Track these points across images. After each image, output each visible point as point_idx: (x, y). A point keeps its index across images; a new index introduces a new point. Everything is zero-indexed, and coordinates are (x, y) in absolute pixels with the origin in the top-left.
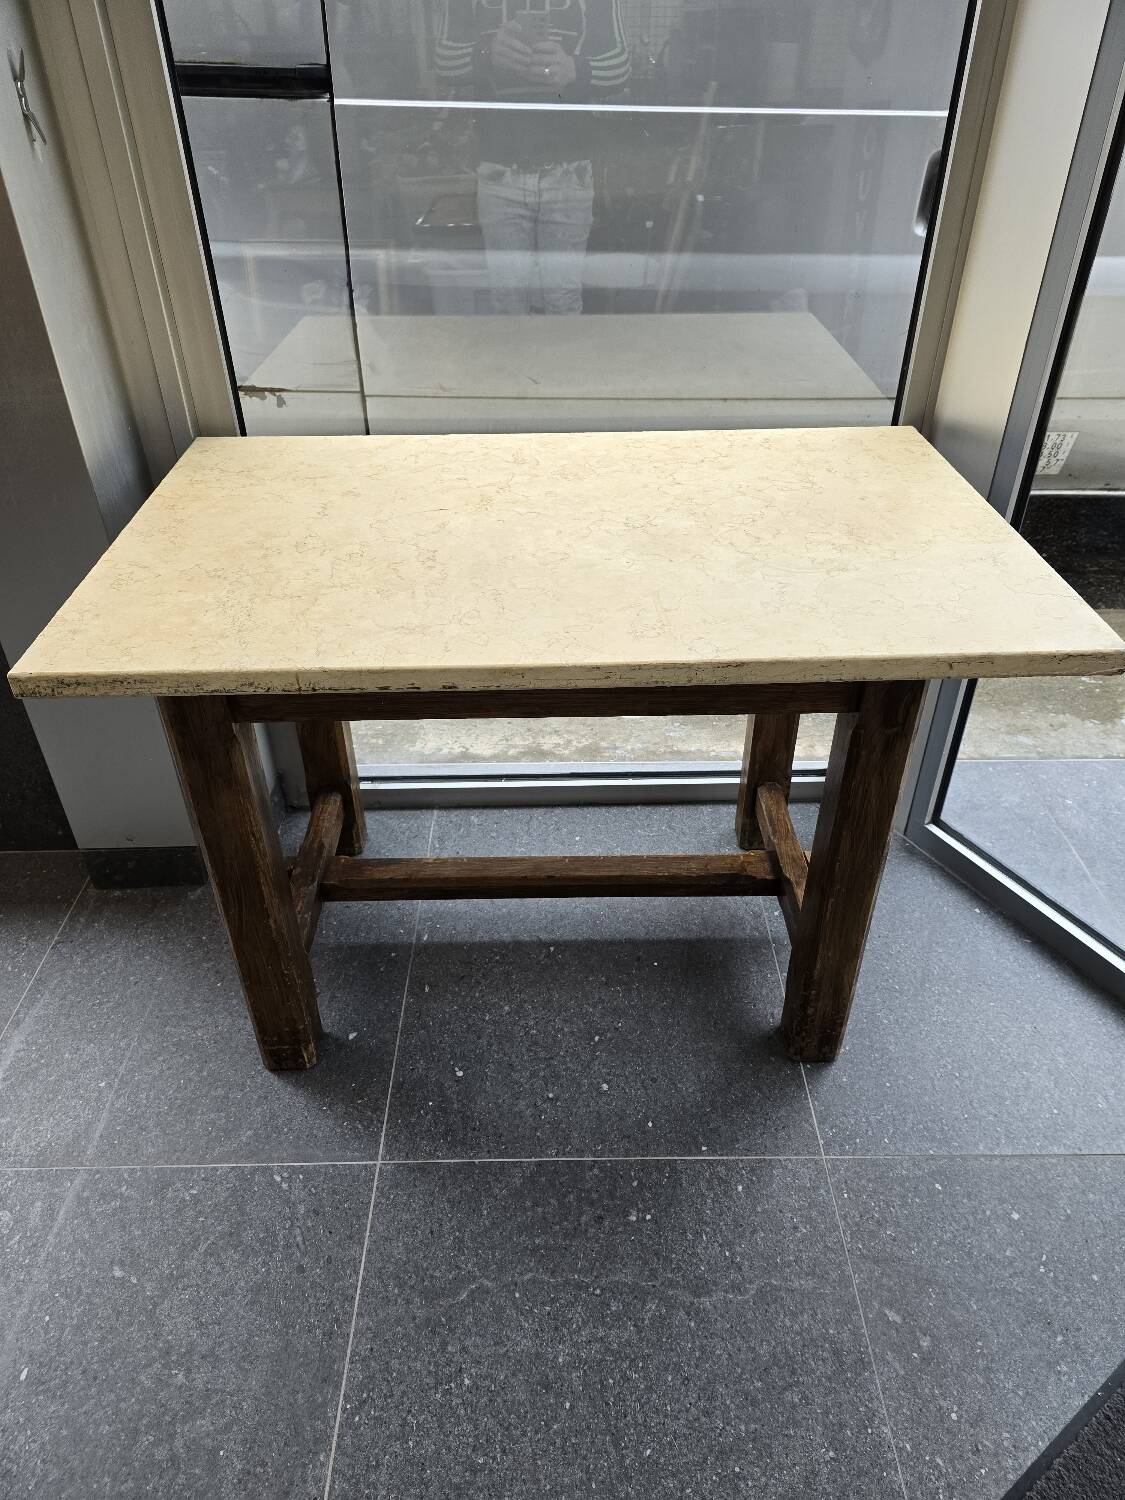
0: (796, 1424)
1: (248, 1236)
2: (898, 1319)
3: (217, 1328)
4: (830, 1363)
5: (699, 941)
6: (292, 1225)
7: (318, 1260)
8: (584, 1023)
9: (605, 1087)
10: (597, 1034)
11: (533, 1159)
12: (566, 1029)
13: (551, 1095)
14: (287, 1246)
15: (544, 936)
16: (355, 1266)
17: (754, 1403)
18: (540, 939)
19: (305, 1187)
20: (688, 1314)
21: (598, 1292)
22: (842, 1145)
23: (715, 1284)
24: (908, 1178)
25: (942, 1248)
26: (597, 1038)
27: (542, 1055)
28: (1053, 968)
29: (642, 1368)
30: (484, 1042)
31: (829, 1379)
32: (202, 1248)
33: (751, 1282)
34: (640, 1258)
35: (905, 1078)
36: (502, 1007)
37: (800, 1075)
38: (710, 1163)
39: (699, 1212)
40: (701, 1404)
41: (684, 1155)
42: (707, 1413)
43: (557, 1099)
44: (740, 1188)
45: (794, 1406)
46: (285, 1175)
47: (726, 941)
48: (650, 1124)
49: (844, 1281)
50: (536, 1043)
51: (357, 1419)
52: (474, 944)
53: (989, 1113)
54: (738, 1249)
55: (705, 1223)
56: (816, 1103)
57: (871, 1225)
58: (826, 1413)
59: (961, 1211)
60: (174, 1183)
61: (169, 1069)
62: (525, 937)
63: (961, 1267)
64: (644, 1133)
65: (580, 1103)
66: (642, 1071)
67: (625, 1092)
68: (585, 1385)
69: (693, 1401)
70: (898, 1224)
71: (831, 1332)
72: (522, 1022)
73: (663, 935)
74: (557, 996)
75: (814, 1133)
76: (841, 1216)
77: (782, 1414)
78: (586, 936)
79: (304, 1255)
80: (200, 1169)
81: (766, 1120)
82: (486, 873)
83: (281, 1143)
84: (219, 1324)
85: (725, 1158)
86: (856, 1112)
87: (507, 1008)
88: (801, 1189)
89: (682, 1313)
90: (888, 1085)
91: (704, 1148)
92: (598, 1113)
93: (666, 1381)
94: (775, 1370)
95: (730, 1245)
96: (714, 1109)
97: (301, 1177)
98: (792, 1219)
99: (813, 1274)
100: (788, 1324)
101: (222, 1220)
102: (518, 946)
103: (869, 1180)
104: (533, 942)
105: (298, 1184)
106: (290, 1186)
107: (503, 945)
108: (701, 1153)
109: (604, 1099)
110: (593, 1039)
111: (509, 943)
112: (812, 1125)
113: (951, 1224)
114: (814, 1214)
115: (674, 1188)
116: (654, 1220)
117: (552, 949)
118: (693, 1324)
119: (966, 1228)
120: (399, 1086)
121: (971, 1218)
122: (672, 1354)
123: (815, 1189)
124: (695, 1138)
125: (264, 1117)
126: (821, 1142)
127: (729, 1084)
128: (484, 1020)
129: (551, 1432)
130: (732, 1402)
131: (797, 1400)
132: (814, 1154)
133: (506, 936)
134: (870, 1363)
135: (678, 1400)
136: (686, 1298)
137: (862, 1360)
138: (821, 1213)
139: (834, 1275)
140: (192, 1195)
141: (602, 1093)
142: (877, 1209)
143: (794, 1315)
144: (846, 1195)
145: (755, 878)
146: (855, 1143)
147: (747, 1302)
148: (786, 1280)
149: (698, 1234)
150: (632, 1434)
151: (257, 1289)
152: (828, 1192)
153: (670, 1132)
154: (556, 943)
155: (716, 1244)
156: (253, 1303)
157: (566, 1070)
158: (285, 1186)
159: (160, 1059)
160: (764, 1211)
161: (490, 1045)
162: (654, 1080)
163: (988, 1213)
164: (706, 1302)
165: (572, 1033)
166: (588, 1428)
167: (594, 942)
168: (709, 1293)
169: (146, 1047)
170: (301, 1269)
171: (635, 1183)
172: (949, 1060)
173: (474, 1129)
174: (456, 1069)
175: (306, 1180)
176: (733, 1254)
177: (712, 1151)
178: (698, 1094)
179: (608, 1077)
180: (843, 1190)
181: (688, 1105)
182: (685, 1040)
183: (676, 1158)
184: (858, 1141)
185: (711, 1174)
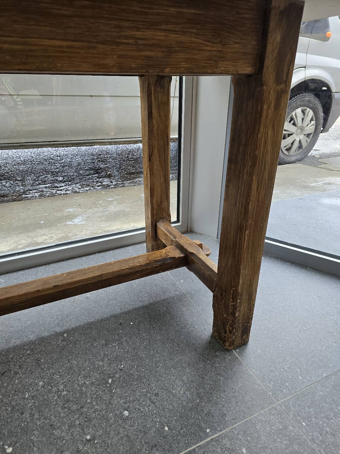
5: (151, 304)
8: (99, 374)
9: (126, 413)
10: (109, 378)
12: (88, 383)
13: (88, 437)
15: (58, 329)
18: (56, 333)
22: (282, 391)
24: (325, 396)
26: (110, 381)
27: (75, 407)
30: (27, 415)
35: (285, 339)
36: (37, 384)
37: (237, 358)
38: (217, 440)
43: (93, 438)
44: (244, 451)
47: (164, 300)
48: (166, 428)
50: (68, 401)
52: (10, 348)
56: (254, 371)
62: (46, 334)
64: (165, 437)
65: (112, 433)
66: (147, 392)
67: (142, 412)
72: (55, 389)
73: (130, 308)
74: (76, 363)
76: (310, 440)
78: (85, 321)
81: (234, 393)
82: (8, 295)
85: (224, 431)
86: (276, 367)
87: (41, 383)
88: (278, 432)
90: (280, 346)
91: (208, 431)
92: (127, 436)
96: (201, 398)
102: (42, 340)
103: (309, 407)
104: (52, 335)
107: (32, 343)
108: (207, 435)
109: (129, 423)
110: (107, 383)
111: (35, 341)
112: (259, 385)
117: (65, 335)
123: (286, 428)
124: (199, 426)
126: (270, 394)
127: (202, 378)
128: (24, 398)
132: (271, 404)
133: (32, 337)
138: (299, 444)
141: (125, 420)
142: (325, 425)
144: (304, 424)
145: (175, 257)
146: (287, 386)
152: (293, 427)
153: (182, 428)
154: (67, 331)
157: (95, 412)
161: (32, 415)
162: (157, 395)
165: (93, 383)
167: (92, 323)
172: (297, 323)
174: (6, 447)
177: (214, 430)
178: (187, 393)
179: (126, 405)
180: (300, 421)
181: (185, 403)
182: (165, 360)
183: (194, 447)
184: (287, 384)
185: (222, 449)
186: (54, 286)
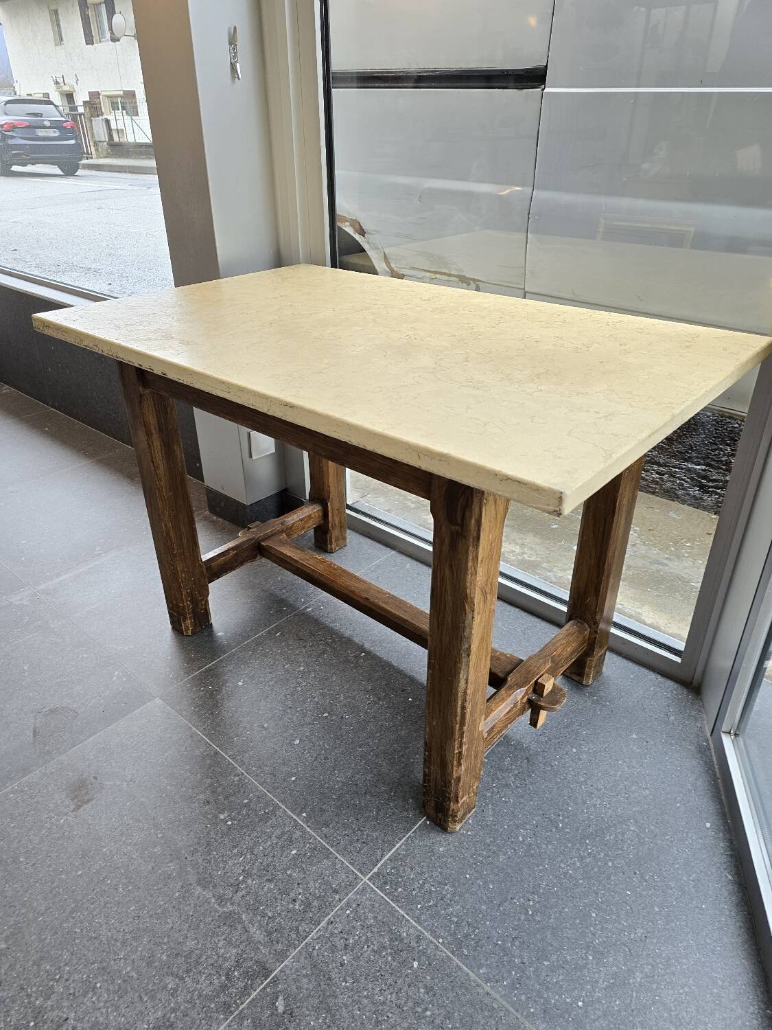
0: (153, 998)
1: (78, 688)
2: (281, 1009)
4: (212, 988)
6: (95, 696)
7: (84, 719)
8: (330, 703)
9: (297, 742)
10: (329, 713)
11: (218, 749)
12: (316, 699)
13: (266, 725)
14: (83, 704)
15: (367, 646)
16: (92, 733)
17: (149, 964)
19: (120, 685)
20: (182, 888)
21: (160, 836)
22: (386, 883)
23: (215, 886)
24: (402, 940)
25: (365, 1001)
26: (326, 715)
27: (288, 702)
29: (129, 890)
31: (200, 996)
32: (59, 680)
33: (232, 904)
34: (199, 838)
35: (486, 883)
36: (300, 666)
37: (415, 824)
38: (297, 825)
39: (256, 844)
40: (128, 936)
41: (287, 808)
42: (124, 943)
43: (266, 729)
44: (294, 852)
45: (165, 988)
46: (121, 674)
48: (293, 779)
49: (281, 956)
50: (293, 695)
53: (521, 957)
54: (249, 881)
55: (252, 853)
56: (403, 847)
57: (340, 943)
58: (174, 1010)
59: (410, 993)
60: (84, 648)
61: (141, 600)
62: (357, 640)
63: (362, 1024)
64: (285, 780)
65: (275, 739)
66: (326, 750)
67: (302, 753)
68: (98, 872)
69: (126, 930)
70: (357, 958)
71: (236, 973)
72: (300, 680)
74: (334, 679)
75: (378, 861)
76: (329, 919)
77: (154, 984)
78: (390, 660)
79: (83, 712)
80: (99, 648)
81: (359, 829)
83: (135, 659)
85: (308, 829)
86: (422, 873)
87: (302, 668)
88: (327, 883)
89: (180, 884)
90: (468, 876)
91: (304, 815)
92: (275, 751)
93: (129, 908)
94: (181, 960)
95: (248, 874)
96: (339, 798)
97: (124, 680)
98: (299, 894)
99: (270, 934)
100: (220, 945)
101: (78, 675)
102: (349, 642)
103: (375, 918)
104: (358, 645)
105: (119, 682)
106: (116, 680)
107: (341, 637)
108: (299, 815)
109: (288, 747)
110: (323, 714)
111: (344, 637)
112: (382, 856)
113: (392, 994)
114: (315, 903)
115: (262, 820)
116: (229, 828)
117: (363, 654)
118: (177, 895)
119: (398, 1006)
120: (210, 669)
121: (410, 1004)
122: (149, 898)
123: (335, 891)
124: (306, 805)
125: (145, 644)
126: (375, 870)
127: (366, 794)
129: (59, 877)
130: (141, 951)
131: (170, 986)
132: (361, 873)
133: (348, 633)
134: (232, 1013)
135: (121, 922)
136: (192, 878)
137: (230, 1006)
138: (320, 908)
139: (279, 947)
141: (291, 743)
142: (357, 937)
143: (230, 943)
144: (348, 912)
146: (396, 890)
147: (216, 911)
148: (251, 922)
149: (241, 854)
150: (83, 915)
152: (340, 900)
153: (298, 791)
154: (368, 653)
155: (242, 868)
158: (115, 678)
160: (290, 876)
161: (271, 680)
163: (428, 1013)
164: (198, 890)
165: (317, 703)
166: (73, 892)
167: (392, 666)
168: (205, 888)
171: (246, 801)
172: (537, 899)
173: (212, 714)
174: (242, 680)
176: (243, 881)
177: (307, 820)
178: (340, 784)
179: (305, 738)
180: (351, 907)
181: (327, 785)
182: (372, 751)
183: (283, 807)
184: (400, 890)
185: (289, 831)
186: (367, 598)
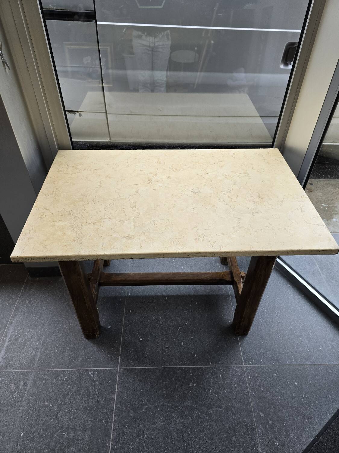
0: (235, 447)
1: (82, 391)
2: (263, 415)
3: (75, 420)
4: (244, 429)
5: (209, 295)
6: (95, 388)
7: (102, 399)
8: (176, 323)
9: (182, 343)
10: (180, 326)
11: (162, 367)
12: (171, 325)
13: (167, 346)
14: (94, 395)
15: (164, 294)
16: (113, 401)
17: (224, 441)
18: (163, 295)
19: (98, 376)
20: (206, 414)
21: (181, 408)
22: (249, 362)
23: (214, 405)
24: (267, 372)
25: (276, 394)
26: (180, 328)
27: (164, 333)
28: (310, 305)
29: (193, 431)
30: (147, 329)
31: (244, 434)
32: (69, 396)
33: (223, 405)
34: (193, 397)
35: (267, 340)
36: (152, 318)
37: (237, 339)
38: (212, 368)
39: (209, 383)
40: (210, 441)
41: (204, 365)
42: (211, 444)
43: (169, 347)
44: (220, 376)
45: (235, 442)
46: (92, 372)
47: (217, 295)
48: (195, 356)
49: (249, 404)
50: (162, 329)
51: (115, 447)
52: (144, 296)
53: (290, 351)
54: (220, 395)
55: (211, 387)
56: (242, 348)
57: (257, 387)
58: (243, 444)
59: (281, 382)
60: (60, 375)
61: (56, 338)
62: (159, 294)
63: (281, 399)
64: (193, 358)
65: (175, 348)
66: (193, 338)
67: (188, 345)
68: (178, 436)
69: (207, 441)
70: (264, 386)
71: (245, 419)
72: (158, 322)
73: (199, 293)
74: (168, 314)
75: (241, 358)
76: (248, 384)
77: (231, 444)
78: (176, 294)
79: (99, 397)
80: (68, 370)
81: (228, 354)
83: (90, 362)
84: (76, 419)
85: (216, 366)
86: (253, 351)
87: (154, 318)
88: (237, 375)
89: (204, 414)
90: (262, 342)
91: (210, 363)
92: (181, 352)
93: (200, 435)
94: (229, 431)
95: (218, 393)
96: (213, 350)
97: (97, 373)
98: (235, 385)
99: (240, 402)
100: (233, 417)
101: (75, 387)
103: (256, 373)
104: (161, 295)
105: (96, 375)
106: (93, 376)
107: (152, 297)
108: (209, 365)
109: (182, 347)
111: (154, 296)
112: (241, 356)
113: (278, 386)
114: (241, 383)
115: (202, 376)
116: (197, 386)
117: (167, 298)
118: (207, 418)
119: (282, 388)
120: (124, 343)
121: (284, 385)
122: (202, 427)
123: (241, 376)
124: (208, 360)
125: (85, 354)
126: (243, 361)
127: (218, 342)
128: (147, 322)
129: (169, 450)
130: (218, 441)
131: (235, 440)
132: (241, 365)
133: (153, 294)
134: (255, 429)
135: (203, 440)
136: (206, 410)
137: (253, 428)
138: (243, 383)
139: (246, 402)
140: (66, 379)
141: (181, 346)
142: (258, 382)
143: (235, 415)
144: (250, 378)
145: (226, 280)
146: (253, 361)
147: (222, 411)
148: (233, 404)
149: (209, 390)
150: (191, 451)
151: (86, 408)
152: (245, 376)
153: (201, 358)
154: (168, 296)
155: (214, 393)
156: (85, 412)
157: (171, 338)
158: (92, 376)
159: (54, 335)
160: (227, 383)
161: (149, 330)
162: (196, 341)
163: (289, 383)
164: (211, 411)
165: (173, 326)
166: (179, 449)
167: (179, 296)
168: (212, 408)
169: (50, 331)
170: (98, 402)
171: (191, 374)
172: (279, 334)
173: (145, 357)
174: (140, 338)
175: (98, 374)
176: (218, 396)
177: (213, 364)
178: (209, 346)
179: (183, 341)
180: (249, 376)
181: (206, 349)
182: (205, 328)
183: (203, 366)
184: (253, 360)
185: (212, 371)
